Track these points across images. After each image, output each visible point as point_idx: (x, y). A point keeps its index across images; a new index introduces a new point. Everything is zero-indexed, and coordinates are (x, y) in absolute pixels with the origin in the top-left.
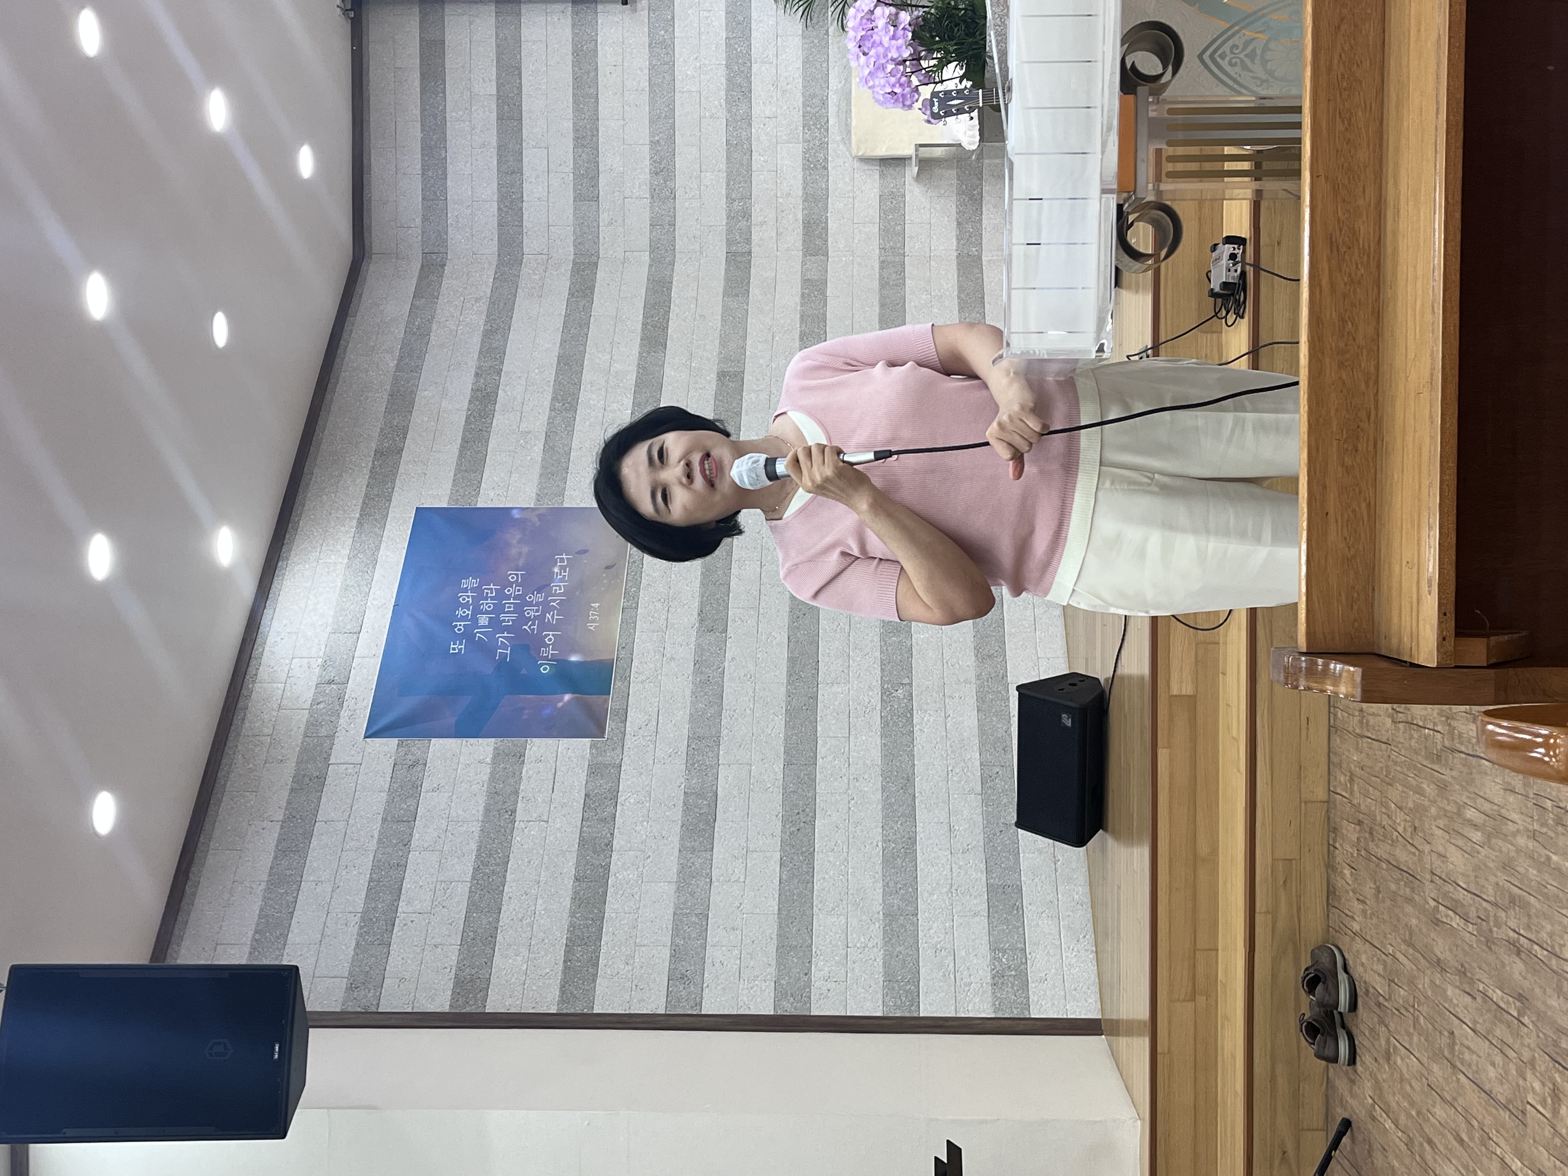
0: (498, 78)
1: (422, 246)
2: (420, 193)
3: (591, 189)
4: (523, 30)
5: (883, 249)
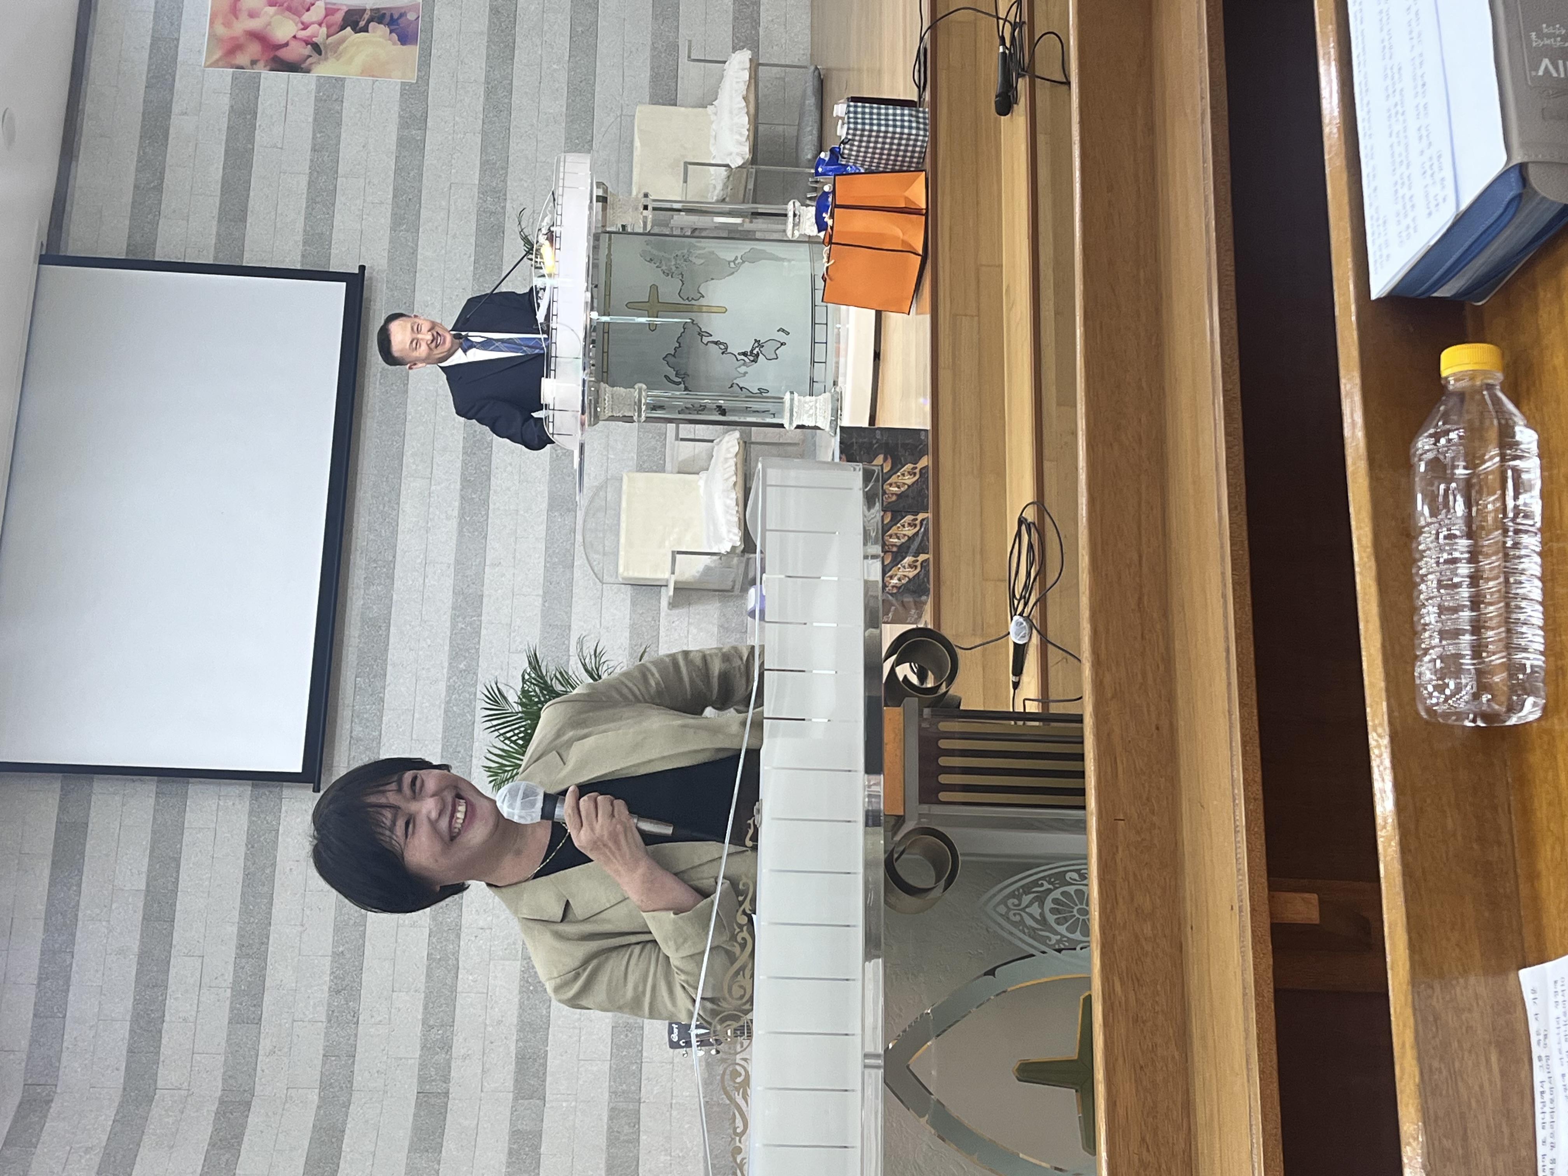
0: (149, 871)
1: (26, 1074)
2: (32, 1007)
3: (253, 1009)
4: (187, 815)
5: (613, 1093)
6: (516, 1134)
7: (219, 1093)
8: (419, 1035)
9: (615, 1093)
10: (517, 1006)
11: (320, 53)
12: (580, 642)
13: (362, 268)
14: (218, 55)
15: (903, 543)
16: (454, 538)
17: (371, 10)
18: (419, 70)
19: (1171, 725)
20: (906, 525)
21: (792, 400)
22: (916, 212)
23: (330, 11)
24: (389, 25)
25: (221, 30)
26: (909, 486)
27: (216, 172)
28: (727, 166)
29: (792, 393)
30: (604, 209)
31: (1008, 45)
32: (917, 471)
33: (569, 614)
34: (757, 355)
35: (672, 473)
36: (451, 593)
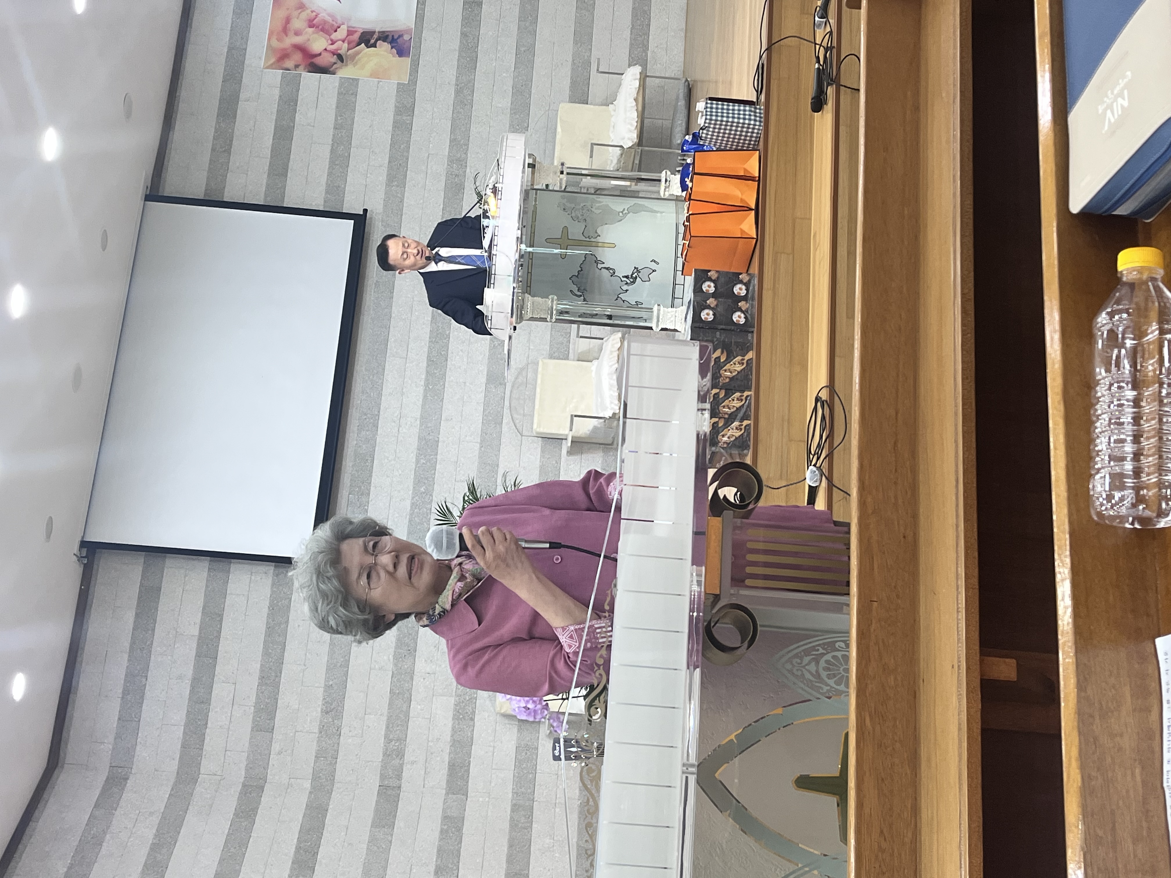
0: (202, 622)
1: (111, 760)
2: (118, 713)
3: (268, 721)
4: (229, 585)
5: (515, 793)
6: (446, 818)
7: (242, 780)
8: (382, 745)
9: (517, 793)
10: (450, 729)
11: (342, 61)
12: (505, 475)
13: (365, 211)
14: (272, 60)
15: (732, 413)
16: (421, 400)
17: (379, 32)
18: (410, 75)
19: (915, 534)
20: (735, 399)
21: (659, 310)
22: (752, 179)
23: (350, 33)
24: (391, 43)
25: (275, 43)
26: (738, 372)
27: (268, 141)
28: (621, 147)
29: (659, 305)
30: (533, 173)
31: (822, 63)
32: (745, 361)
33: (497, 456)
34: (636, 277)
35: (574, 360)
36: (417, 438)
